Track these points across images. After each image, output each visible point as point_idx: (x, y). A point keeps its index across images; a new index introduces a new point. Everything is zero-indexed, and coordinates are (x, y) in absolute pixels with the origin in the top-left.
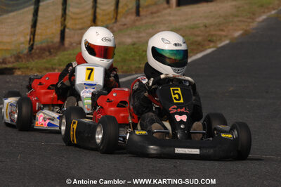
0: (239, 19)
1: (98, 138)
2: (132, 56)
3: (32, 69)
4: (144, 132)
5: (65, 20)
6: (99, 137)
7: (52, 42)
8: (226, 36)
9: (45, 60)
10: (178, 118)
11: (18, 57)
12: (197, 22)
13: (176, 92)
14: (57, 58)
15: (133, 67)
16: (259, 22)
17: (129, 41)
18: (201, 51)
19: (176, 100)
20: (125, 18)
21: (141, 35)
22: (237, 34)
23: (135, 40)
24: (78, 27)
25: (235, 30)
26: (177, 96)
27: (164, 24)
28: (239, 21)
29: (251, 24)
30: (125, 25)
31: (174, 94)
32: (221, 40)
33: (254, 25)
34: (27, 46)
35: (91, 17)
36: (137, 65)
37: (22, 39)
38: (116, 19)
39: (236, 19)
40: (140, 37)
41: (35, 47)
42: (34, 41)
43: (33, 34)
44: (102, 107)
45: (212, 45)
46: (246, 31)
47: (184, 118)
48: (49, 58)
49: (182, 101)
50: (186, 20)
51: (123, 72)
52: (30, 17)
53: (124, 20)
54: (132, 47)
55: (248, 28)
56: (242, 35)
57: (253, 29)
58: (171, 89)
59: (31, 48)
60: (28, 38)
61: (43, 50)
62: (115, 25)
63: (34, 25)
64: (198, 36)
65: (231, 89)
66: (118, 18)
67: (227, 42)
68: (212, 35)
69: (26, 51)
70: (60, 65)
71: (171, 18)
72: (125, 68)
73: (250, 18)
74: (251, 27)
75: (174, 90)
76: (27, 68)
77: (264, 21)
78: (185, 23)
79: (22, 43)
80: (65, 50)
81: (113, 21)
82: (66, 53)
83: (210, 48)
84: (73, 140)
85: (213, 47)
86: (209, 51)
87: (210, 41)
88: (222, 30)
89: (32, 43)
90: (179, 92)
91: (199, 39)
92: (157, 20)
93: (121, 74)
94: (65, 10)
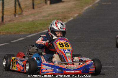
2: (33, 26)
8: (71, 16)
14: (1, 28)
15: (33, 30)
17: (31, 19)
22: (76, 15)
23: (33, 19)
28: (77, 10)
32: (69, 18)
33: (83, 11)
36: (35, 30)
39: (75, 9)
45: (66, 20)
46: (80, 14)
54: (32, 22)
56: (78, 16)
64: (60, 16)
65: (76, 38)
67: (72, 19)
68: (66, 16)
72: (30, 31)
73: (81, 8)
77: (87, 9)
78: (54, 11)
82: (4, 25)
85: (66, 21)
87: (65, 18)
88: (70, 14)
91: (60, 18)
92: (42, 10)
93: (28, 33)
94: (3, 8)
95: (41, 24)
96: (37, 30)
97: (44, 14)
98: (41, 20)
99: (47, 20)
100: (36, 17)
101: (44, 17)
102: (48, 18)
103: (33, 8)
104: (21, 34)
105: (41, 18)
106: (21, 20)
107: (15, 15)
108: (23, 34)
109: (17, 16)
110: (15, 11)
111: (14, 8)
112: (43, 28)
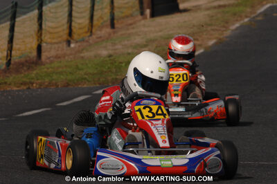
0: (213, 28)
2: (109, 68)
3: (10, 84)
5: (41, 35)
7: (29, 57)
8: (200, 45)
9: (22, 75)
12: (171, 32)
14: (35, 72)
15: (110, 78)
16: (232, 31)
17: (104, 53)
20: (100, 30)
21: (116, 47)
22: (211, 43)
23: (111, 52)
24: (54, 41)
25: (210, 39)
27: (139, 35)
28: (213, 30)
29: (225, 32)
30: (100, 37)
33: (228, 33)
34: (5, 62)
35: (67, 31)
36: (114, 77)
38: (91, 32)
39: (209, 28)
40: (115, 50)
41: (12, 62)
42: (11, 56)
43: (10, 49)
46: (220, 39)
48: (26, 73)
50: (161, 31)
51: (100, 84)
52: (6, 33)
53: (99, 32)
54: (108, 59)
55: (222, 37)
56: (216, 43)
57: (227, 37)
59: (9, 63)
60: (5, 53)
62: (90, 38)
63: (11, 41)
66: (94, 31)
67: (201, 51)
69: (3, 67)
70: (38, 80)
71: (146, 29)
73: (224, 27)
74: (225, 35)
76: (6, 83)
77: (237, 29)
78: (160, 34)
80: (42, 64)
81: (89, 34)
82: (43, 67)
89: (9, 58)
92: (131, 31)
93: (98, 85)
94: (40, 25)
96: (118, 77)
97: (138, 40)
98: (129, 54)
100: (119, 47)
103: (113, 26)
104: (80, 86)
105: (130, 50)
106: (82, 55)
107: (69, 43)
108: (85, 86)
109: (72, 45)
110: (70, 34)
111: (66, 26)
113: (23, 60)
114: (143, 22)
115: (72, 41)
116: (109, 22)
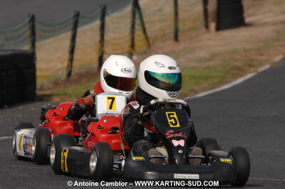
0: (280, 43)
1: (93, 166)
3: (70, 96)
4: (141, 158)
5: (102, 46)
6: (93, 164)
7: (90, 68)
8: (266, 61)
9: (83, 87)
10: (176, 143)
11: (56, 83)
12: (237, 47)
13: (171, 116)
18: (242, 76)
19: (173, 124)
22: (278, 58)
25: (276, 55)
26: (173, 121)
27: (204, 49)
28: (280, 46)
31: (170, 119)
32: (261, 65)
34: (65, 72)
35: (129, 43)
37: (60, 66)
39: (276, 44)
41: (73, 73)
42: (71, 67)
43: (71, 60)
44: (92, 134)
45: (252, 69)
47: (182, 143)
48: (87, 84)
49: (178, 125)
50: (226, 45)
52: (67, 43)
56: (282, 60)
58: (167, 113)
59: (69, 74)
60: (66, 64)
61: (81, 76)
63: (72, 51)
64: (238, 60)
67: (267, 67)
68: (253, 60)
69: (64, 77)
75: (169, 115)
76: (66, 94)
78: (225, 48)
79: (60, 70)
83: (250, 72)
84: (65, 169)
85: (253, 72)
86: (249, 76)
87: (251, 66)
88: (263, 55)
89: (70, 69)
90: (175, 116)
91: (239, 64)
94: (102, 36)
95: (193, 77)
97: (202, 54)
98: (193, 68)
99: (208, 67)
100: (182, 60)
101: (201, 60)
102: (211, 64)
103: (176, 38)
105: (194, 64)
107: (131, 54)
109: (135, 58)
110: (133, 46)
111: (128, 38)
112: (196, 88)
113: (83, 71)
114: (208, 35)
115: (134, 53)
116: (172, 35)
